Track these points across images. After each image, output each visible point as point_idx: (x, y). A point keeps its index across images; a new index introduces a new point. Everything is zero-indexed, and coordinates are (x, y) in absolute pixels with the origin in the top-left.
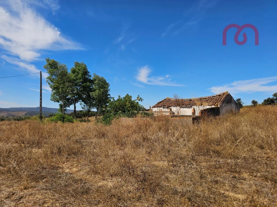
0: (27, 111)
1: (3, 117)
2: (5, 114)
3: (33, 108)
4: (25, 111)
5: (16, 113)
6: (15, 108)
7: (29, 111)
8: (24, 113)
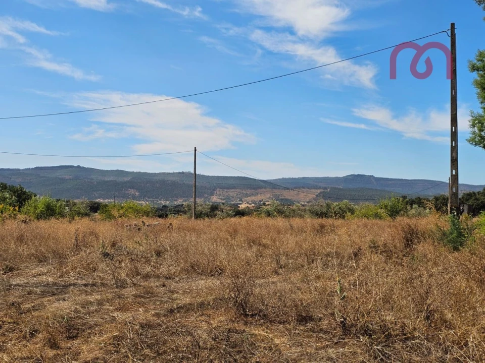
0: (320, 188)
1: (264, 204)
2: (268, 196)
3: (337, 180)
4: (317, 188)
5: (292, 192)
6: (290, 179)
7: (326, 188)
8: (312, 195)
